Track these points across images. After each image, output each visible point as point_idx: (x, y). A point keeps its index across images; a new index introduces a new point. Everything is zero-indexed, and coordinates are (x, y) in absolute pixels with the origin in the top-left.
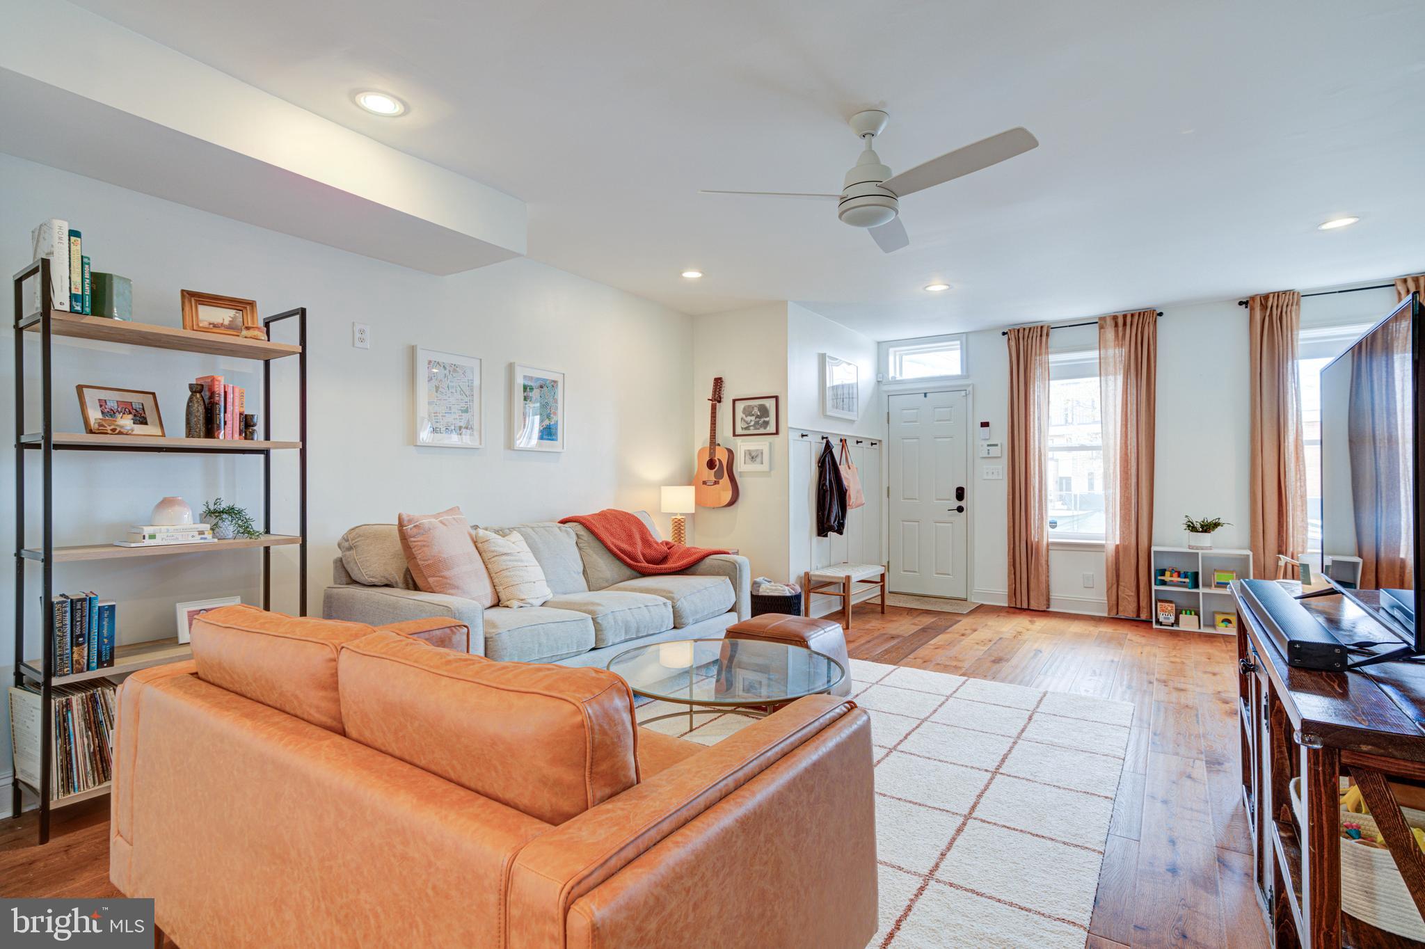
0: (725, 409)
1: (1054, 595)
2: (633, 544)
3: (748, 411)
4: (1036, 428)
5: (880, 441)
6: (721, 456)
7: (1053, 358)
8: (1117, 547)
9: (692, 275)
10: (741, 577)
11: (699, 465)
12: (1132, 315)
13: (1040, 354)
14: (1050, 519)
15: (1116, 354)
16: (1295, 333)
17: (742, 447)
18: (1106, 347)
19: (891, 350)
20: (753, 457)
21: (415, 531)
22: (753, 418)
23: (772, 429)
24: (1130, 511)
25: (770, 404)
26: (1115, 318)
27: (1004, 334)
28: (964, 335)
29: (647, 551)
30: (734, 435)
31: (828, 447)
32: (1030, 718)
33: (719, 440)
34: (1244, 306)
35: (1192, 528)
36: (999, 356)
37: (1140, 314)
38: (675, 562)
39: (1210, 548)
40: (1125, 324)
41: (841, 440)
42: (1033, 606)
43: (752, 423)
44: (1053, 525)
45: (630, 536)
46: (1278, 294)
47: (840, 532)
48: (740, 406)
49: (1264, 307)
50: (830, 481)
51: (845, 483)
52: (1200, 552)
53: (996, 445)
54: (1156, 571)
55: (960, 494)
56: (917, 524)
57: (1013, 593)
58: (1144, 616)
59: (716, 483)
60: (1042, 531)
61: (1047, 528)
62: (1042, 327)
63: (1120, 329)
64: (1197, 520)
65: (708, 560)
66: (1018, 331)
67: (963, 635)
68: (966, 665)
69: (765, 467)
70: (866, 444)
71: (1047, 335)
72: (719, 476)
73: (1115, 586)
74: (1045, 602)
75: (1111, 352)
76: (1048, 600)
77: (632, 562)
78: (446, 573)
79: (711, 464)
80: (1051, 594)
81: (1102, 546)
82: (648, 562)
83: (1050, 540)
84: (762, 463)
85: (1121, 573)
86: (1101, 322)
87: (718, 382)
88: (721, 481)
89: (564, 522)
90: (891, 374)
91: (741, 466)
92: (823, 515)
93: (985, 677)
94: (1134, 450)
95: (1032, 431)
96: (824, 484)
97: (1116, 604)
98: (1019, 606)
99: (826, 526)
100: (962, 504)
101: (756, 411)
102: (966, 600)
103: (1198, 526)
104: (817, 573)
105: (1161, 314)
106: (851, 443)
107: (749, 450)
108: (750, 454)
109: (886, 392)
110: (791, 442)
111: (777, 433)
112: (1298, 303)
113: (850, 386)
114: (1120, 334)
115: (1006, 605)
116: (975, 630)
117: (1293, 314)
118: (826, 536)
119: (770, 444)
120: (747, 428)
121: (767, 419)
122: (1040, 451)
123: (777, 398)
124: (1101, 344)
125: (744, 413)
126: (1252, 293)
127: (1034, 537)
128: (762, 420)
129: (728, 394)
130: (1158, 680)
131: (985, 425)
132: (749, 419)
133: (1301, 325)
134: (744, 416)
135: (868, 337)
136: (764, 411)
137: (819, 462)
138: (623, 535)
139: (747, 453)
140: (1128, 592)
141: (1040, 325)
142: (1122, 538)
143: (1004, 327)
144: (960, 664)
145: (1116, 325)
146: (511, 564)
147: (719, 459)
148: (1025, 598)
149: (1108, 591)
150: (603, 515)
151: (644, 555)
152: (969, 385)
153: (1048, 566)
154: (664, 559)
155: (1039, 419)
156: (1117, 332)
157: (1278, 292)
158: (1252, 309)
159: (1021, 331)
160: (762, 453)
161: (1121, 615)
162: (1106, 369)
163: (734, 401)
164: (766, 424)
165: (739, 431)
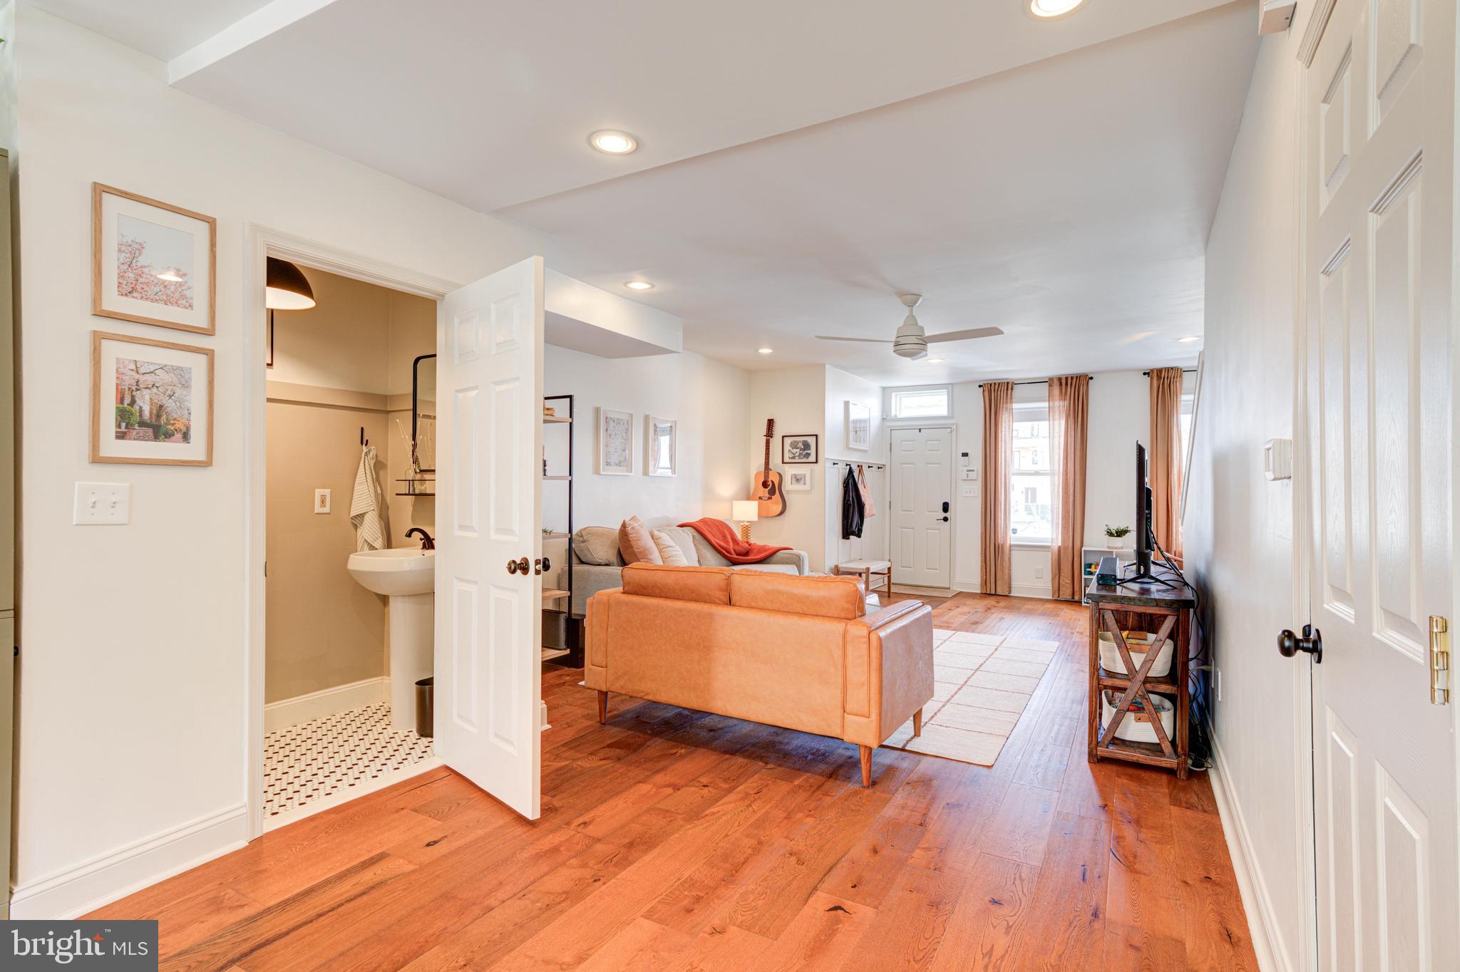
0: (776, 442)
1: (1015, 583)
2: (727, 542)
3: (794, 445)
4: (1003, 459)
5: (884, 465)
6: (773, 478)
7: (1015, 406)
8: (1059, 547)
9: (765, 351)
10: (803, 565)
11: (755, 484)
12: (1072, 378)
13: (1006, 403)
14: (1011, 528)
15: (1060, 405)
16: (1179, 397)
17: (789, 471)
18: (1053, 400)
19: (894, 394)
20: (797, 479)
21: (632, 531)
22: (798, 450)
23: (812, 458)
24: (1069, 522)
25: (812, 441)
26: (1060, 379)
27: (980, 386)
28: (950, 386)
29: (737, 548)
30: (783, 463)
31: (851, 471)
32: (996, 649)
33: (771, 466)
34: (1147, 376)
35: (1110, 534)
36: (975, 403)
37: (1077, 377)
38: (755, 555)
39: (1122, 548)
40: (1067, 384)
41: (858, 466)
42: (999, 592)
43: (797, 454)
44: (1015, 531)
45: (724, 537)
46: (1168, 369)
47: (859, 536)
48: (788, 441)
49: (1159, 377)
50: (853, 497)
51: (863, 499)
52: (1114, 550)
53: (973, 471)
54: (1085, 565)
55: (946, 507)
56: (912, 530)
57: (985, 582)
58: (1076, 598)
59: (770, 498)
60: (1006, 536)
61: (1010, 534)
62: (1008, 383)
63: (1064, 387)
64: (1114, 528)
65: (780, 554)
66: (991, 385)
67: (950, 610)
68: (954, 625)
69: (807, 487)
70: (875, 468)
71: (1012, 389)
72: (772, 492)
73: (1057, 576)
74: (1008, 589)
75: (1057, 403)
76: (1010, 587)
77: (728, 555)
78: (650, 557)
79: (765, 484)
80: (1012, 583)
81: (1049, 547)
82: (737, 555)
83: (1012, 543)
84: (805, 484)
85: (1062, 567)
86: (1050, 382)
87: (771, 423)
88: (773, 497)
89: (681, 526)
90: (893, 413)
91: (788, 486)
92: (847, 523)
93: (967, 631)
94: (1072, 477)
95: (1000, 460)
96: (849, 500)
97: (1058, 590)
98: (989, 592)
99: (849, 531)
100: (947, 515)
101: (801, 445)
102: (949, 589)
103: (1114, 532)
104: (844, 565)
105: (1091, 378)
106: (865, 468)
107: (795, 475)
108: (796, 477)
109: (889, 427)
110: (827, 469)
111: (816, 462)
112: (1181, 376)
113: (865, 421)
114: (1064, 391)
115: (979, 592)
116: (958, 607)
117: (1178, 383)
118: (848, 539)
119: (811, 470)
120: (793, 458)
121: (809, 452)
122: (1005, 476)
123: (816, 436)
124: (1050, 398)
125: (791, 446)
126: (1152, 368)
127: (1000, 540)
128: (805, 452)
129: (779, 431)
130: (1077, 632)
131: (965, 455)
132: (795, 451)
133: (1183, 391)
134: (791, 449)
135: (875, 384)
136: (807, 446)
137: (844, 483)
138: (720, 536)
139: (793, 477)
140: (1066, 580)
141: (1006, 381)
142: (1063, 541)
143: (980, 381)
144: (950, 625)
145: (1061, 384)
146: (674, 553)
147: (772, 481)
148: (993, 586)
149: (1052, 580)
150: (704, 521)
151: (734, 550)
152: (953, 424)
153: (1010, 562)
154: (747, 553)
155: (1005, 452)
156: (1061, 389)
157: (1168, 368)
158: (1152, 379)
159: (993, 385)
160: (805, 477)
161: (1062, 598)
162: (1053, 417)
163: (783, 437)
164: (808, 455)
165: (786, 460)
